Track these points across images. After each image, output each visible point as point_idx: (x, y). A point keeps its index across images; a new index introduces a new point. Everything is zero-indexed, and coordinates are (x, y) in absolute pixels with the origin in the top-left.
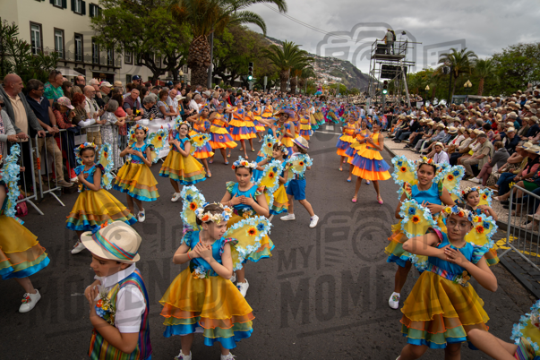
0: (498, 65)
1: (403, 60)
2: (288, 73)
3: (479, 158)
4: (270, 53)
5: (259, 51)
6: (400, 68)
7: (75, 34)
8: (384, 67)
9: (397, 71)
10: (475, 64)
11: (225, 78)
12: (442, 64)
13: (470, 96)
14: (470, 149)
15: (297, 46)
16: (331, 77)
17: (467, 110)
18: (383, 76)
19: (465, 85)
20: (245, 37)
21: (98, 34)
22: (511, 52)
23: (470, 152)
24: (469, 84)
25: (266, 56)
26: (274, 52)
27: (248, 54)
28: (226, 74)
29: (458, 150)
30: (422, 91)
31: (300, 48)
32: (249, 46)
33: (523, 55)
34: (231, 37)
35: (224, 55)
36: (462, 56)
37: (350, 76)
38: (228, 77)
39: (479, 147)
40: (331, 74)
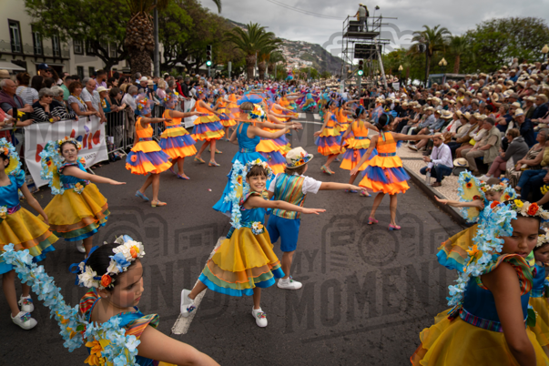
0: (472, 42)
1: (377, 37)
2: (254, 58)
3: (485, 150)
4: (234, 37)
5: (223, 34)
6: (374, 47)
7: (9, 20)
8: (357, 46)
9: (371, 50)
10: (449, 41)
11: (189, 66)
12: (416, 42)
13: (448, 74)
14: (470, 138)
15: (262, 28)
16: (301, 61)
17: (454, 90)
18: (356, 56)
19: (440, 63)
20: (206, 20)
21: (36, 20)
22: (484, 27)
23: (471, 142)
24: (443, 61)
25: (229, 40)
26: (239, 36)
27: (209, 39)
28: (190, 62)
29: (455, 139)
30: (395, 72)
31: (267, 31)
32: (211, 30)
33: (497, 31)
34: (190, 20)
35: (184, 40)
36: (436, 33)
37: (320, 60)
38: (192, 65)
39: (483, 136)
40: (301, 58)
